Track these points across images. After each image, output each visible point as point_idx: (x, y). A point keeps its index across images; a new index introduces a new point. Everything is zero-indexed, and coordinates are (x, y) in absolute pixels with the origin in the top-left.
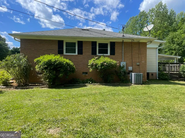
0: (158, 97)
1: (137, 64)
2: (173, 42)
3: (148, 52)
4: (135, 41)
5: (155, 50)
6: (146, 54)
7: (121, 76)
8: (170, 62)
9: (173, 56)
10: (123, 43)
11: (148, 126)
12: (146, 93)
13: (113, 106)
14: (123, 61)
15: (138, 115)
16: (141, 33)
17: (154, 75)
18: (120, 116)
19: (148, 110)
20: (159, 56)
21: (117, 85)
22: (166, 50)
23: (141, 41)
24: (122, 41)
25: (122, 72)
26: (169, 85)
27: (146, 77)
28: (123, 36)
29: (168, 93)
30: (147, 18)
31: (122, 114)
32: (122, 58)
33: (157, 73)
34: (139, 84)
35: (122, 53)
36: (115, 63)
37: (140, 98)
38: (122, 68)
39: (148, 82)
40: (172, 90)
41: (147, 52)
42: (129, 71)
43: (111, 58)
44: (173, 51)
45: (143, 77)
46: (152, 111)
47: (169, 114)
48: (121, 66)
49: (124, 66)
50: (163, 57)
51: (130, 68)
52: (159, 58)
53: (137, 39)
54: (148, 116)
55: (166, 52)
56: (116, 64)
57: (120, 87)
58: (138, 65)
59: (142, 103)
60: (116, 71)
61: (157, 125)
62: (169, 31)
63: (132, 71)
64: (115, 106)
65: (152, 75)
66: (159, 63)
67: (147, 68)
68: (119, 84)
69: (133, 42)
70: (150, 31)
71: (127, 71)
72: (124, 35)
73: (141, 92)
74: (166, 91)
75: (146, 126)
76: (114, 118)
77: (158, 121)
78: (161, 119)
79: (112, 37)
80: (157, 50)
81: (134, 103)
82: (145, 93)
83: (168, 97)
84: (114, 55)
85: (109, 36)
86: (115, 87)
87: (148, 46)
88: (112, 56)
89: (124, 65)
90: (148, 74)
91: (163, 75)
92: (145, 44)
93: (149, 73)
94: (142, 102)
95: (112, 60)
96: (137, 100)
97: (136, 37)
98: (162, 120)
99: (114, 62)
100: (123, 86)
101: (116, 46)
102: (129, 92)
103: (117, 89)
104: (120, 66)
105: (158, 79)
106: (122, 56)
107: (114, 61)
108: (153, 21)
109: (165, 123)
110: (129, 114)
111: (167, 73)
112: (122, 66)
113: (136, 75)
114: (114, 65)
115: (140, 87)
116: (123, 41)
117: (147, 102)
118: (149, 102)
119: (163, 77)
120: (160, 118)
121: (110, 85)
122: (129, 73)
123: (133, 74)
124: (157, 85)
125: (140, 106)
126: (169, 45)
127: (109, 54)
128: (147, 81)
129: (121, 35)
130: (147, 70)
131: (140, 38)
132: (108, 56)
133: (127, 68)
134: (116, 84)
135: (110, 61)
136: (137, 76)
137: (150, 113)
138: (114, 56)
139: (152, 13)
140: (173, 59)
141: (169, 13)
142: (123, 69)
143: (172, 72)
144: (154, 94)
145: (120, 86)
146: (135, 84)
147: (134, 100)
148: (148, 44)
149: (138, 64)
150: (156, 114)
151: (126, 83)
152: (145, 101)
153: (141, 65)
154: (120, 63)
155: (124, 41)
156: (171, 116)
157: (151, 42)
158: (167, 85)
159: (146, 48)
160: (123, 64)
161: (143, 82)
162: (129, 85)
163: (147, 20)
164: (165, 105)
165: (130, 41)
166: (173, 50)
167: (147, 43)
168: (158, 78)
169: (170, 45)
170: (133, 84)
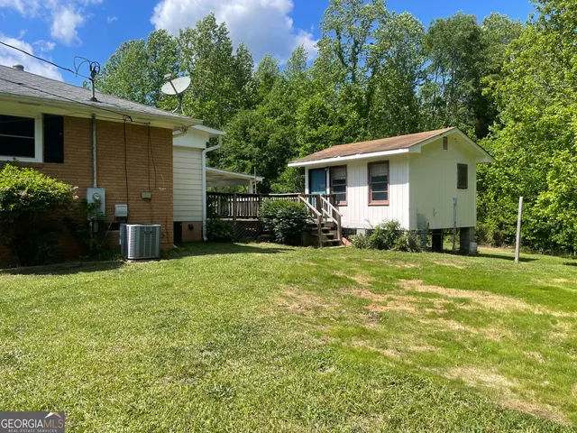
0: (202, 292)
1: (143, 197)
2: (245, 136)
3: (178, 158)
4: (136, 121)
5: (196, 155)
6: (171, 165)
7: (89, 237)
8: (240, 191)
9: (245, 175)
10: (92, 121)
11: (166, 383)
12: (168, 286)
13: (50, 343)
14: (95, 185)
15: (138, 356)
16: (157, 99)
17: (196, 228)
18: (74, 372)
19: (169, 335)
20: (208, 174)
21: (74, 270)
22: (229, 158)
23: (154, 124)
24: (90, 117)
25: (93, 221)
26: (234, 255)
27: (172, 234)
28: (94, 99)
29: (228, 277)
30: (174, 54)
31: (82, 364)
32: (93, 173)
33: (204, 223)
34: (150, 259)
35: (93, 158)
36: (63, 191)
37: (150, 301)
38: (90, 210)
39: (176, 250)
40: (239, 268)
41: (174, 160)
42: (118, 218)
43: (47, 174)
44: (246, 162)
45: (162, 236)
46: (181, 336)
47: (225, 337)
48: (89, 202)
49: (97, 201)
50: (221, 177)
51: (121, 209)
52: (210, 178)
53: (140, 115)
54: (169, 355)
55: (229, 163)
56: (68, 194)
57: (84, 274)
58: (145, 199)
59: (152, 317)
60: (67, 220)
61: (192, 376)
62: (236, 105)
63: (126, 220)
64: (59, 343)
65: (191, 228)
66: (208, 193)
67: (175, 208)
68: (81, 266)
69: (129, 124)
70: (180, 96)
71: (112, 220)
72: (98, 96)
73: (153, 282)
74: (224, 272)
75: (158, 384)
76: (52, 385)
77: (195, 362)
78: (204, 354)
79: (52, 97)
80: (204, 156)
81: (127, 321)
82: (163, 285)
83: (227, 290)
84: (62, 162)
85: (37, 94)
86: (64, 277)
87: (176, 141)
88: (54, 165)
89: (97, 198)
90: (178, 225)
91: (219, 227)
92: (166, 135)
93: (181, 222)
94: (154, 314)
95: (49, 181)
96: (139, 309)
97: (138, 107)
98: (205, 358)
99: (62, 187)
100: (94, 271)
101: (66, 130)
102: (114, 288)
103: (73, 281)
104: (84, 202)
105: (205, 238)
106: (93, 168)
107: (60, 185)
108: (191, 66)
109: (213, 363)
110: (108, 359)
111: (229, 221)
112: (90, 200)
113: (138, 230)
114: (59, 200)
115: (152, 267)
116: (94, 116)
117: (170, 310)
118: (173, 311)
119: (220, 234)
120: (202, 351)
121: (45, 272)
122: (116, 226)
123: (130, 227)
124: (202, 257)
125: (147, 327)
126: (236, 145)
127: (39, 157)
128: (174, 249)
129: (85, 97)
130: (175, 214)
131: (152, 112)
132: (36, 167)
133: (111, 209)
134: (68, 265)
135: (44, 184)
136: (143, 235)
137: (174, 345)
138: (60, 165)
139: (187, 42)
140: (245, 182)
141: (234, 53)
142: (94, 211)
143: (242, 217)
144: (191, 285)
145: (84, 271)
146: (137, 260)
147: (129, 313)
148: (176, 135)
149: (148, 195)
150: (192, 341)
151: (105, 260)
152: (162, 309)
153: (157, 199)
154: (83, 192)
155: (97, 118)
156: (231, 340)
157: (185, 130)
158: (228, 256)
159: (170, 148)
160: (94, 194)
161: (161, 251)
162: (116, 266)
163: (175, 61)
164: (218, 314)
165: (119, 119)
166: (247, 159)
167: (174, 133)
168: (208, 236)
169: (238, 143)
170: (130, 261)
